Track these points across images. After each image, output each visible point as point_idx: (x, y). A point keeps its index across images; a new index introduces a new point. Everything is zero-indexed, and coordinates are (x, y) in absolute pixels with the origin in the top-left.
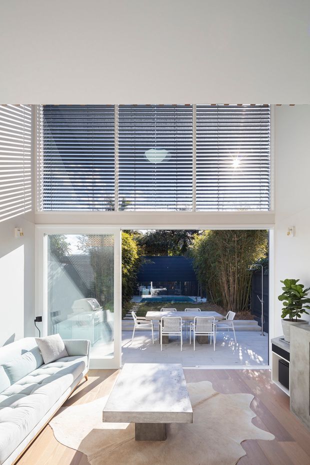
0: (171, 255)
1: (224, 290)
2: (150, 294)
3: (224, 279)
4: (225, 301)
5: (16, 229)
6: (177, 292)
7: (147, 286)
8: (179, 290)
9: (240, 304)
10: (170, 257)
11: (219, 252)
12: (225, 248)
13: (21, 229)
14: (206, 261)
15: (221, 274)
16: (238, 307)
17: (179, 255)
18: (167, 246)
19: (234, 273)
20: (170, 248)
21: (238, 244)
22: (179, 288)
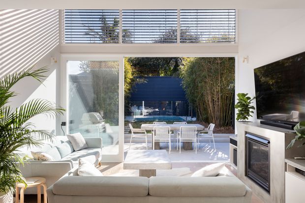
0: (163, 75)
1: (209, 107)
2: (141, 114)
3: (210, 98)
4: (210, 118)
5: (52, 58)
6: (169, 112)
7: (139, 106)
8: (171, 111)
9: (223, 120)
10: (162, 77)
11: (205, 73)
12: (209, 70)
13: (55, 58)
14: (194, 81)
15: (207, 93)
16: (222, 123)
17: (171, 75)
18: (159, 66)
19: (218, 92)
20: (161, 68)
21: (221, 66)
22: (170, 109)
